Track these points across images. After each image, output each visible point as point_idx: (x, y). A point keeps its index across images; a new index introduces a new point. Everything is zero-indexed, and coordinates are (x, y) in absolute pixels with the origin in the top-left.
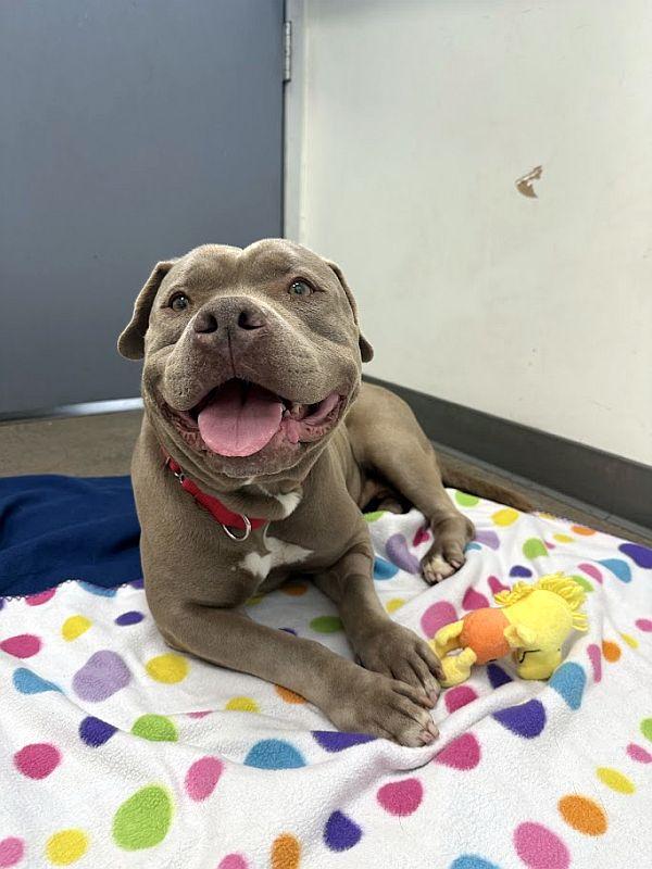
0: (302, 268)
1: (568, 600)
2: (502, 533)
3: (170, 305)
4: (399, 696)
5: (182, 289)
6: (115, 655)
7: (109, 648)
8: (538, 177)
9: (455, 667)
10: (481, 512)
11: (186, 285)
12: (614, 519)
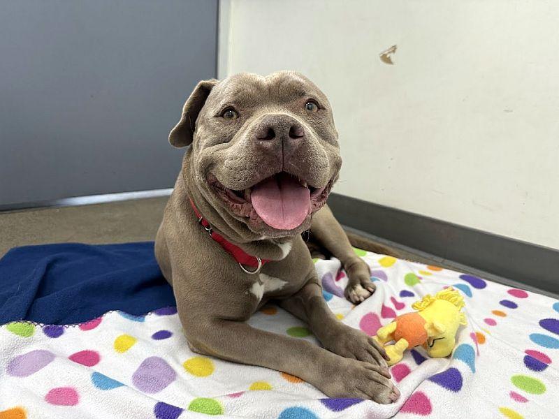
0: (311, 93)
1: (456, 306)
2: (387, 271)
3: (222, 115)
4: (371, 371)
5: (233, 105)
6: (160, 359)
7: (156, 355)
8: (394, 51)
9: (395, 352)
10: (371, 260)
11: (235, 102)
12: (447, 262)
